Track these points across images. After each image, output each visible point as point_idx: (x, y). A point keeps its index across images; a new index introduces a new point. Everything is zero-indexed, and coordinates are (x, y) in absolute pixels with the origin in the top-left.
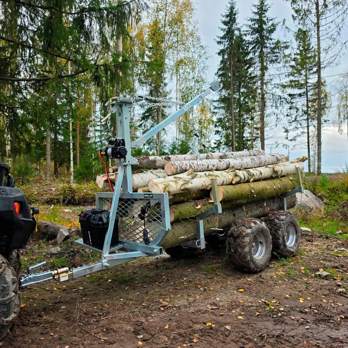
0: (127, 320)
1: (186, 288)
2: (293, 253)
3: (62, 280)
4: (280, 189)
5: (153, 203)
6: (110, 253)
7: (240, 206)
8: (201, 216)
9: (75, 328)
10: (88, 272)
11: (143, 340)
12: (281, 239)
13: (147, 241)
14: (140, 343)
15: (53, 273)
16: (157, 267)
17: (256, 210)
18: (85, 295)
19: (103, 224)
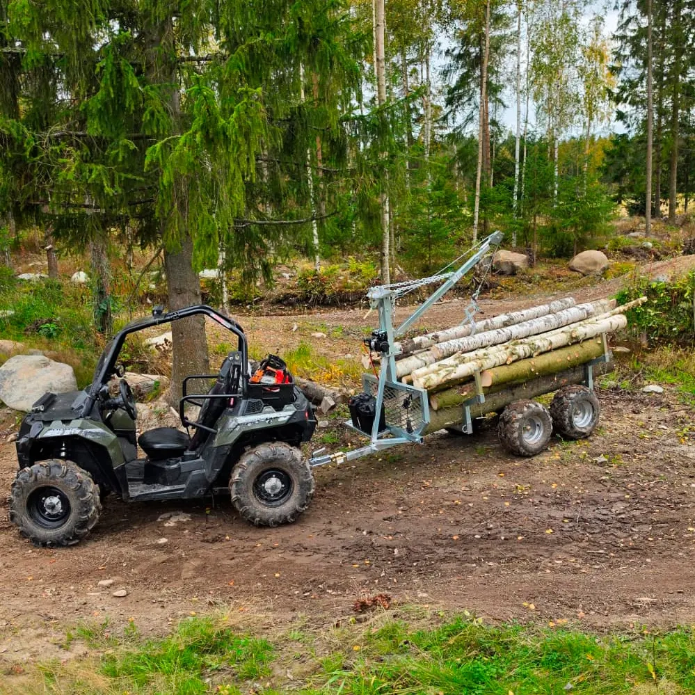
0: (393, 496)
1: (450, 470)
2: (584, 434)
3: (339, 462)
4: (578, 359)
5: (414, 397)
6: (378, 438)
7: (519, 385)
8: (468, 403)
9: (352, 500)
10: (360, 455)
11: (402, 510)
12: (567, 419)
13: (409, 430)
14: (400, 512)
15: (332, 456)
16: (430, 445)
17: (546, 384)
18: (358, 474)
19: (370, 413)
